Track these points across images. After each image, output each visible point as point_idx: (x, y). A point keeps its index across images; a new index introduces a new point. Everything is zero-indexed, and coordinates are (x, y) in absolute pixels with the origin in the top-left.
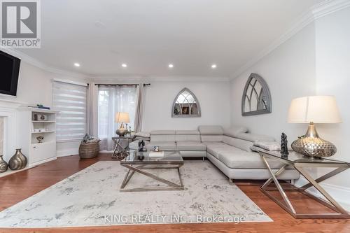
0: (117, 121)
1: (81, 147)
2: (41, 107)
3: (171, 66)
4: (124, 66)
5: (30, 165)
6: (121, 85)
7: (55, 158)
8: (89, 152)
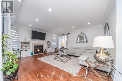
0: (61, 44)
1: (55, 50)
2: (49, 41)
3: (73, 27)
4: (62, 30)
5: (47, 52)
6: (63, 35)
7: (51, 52)
8: (56, 51)
